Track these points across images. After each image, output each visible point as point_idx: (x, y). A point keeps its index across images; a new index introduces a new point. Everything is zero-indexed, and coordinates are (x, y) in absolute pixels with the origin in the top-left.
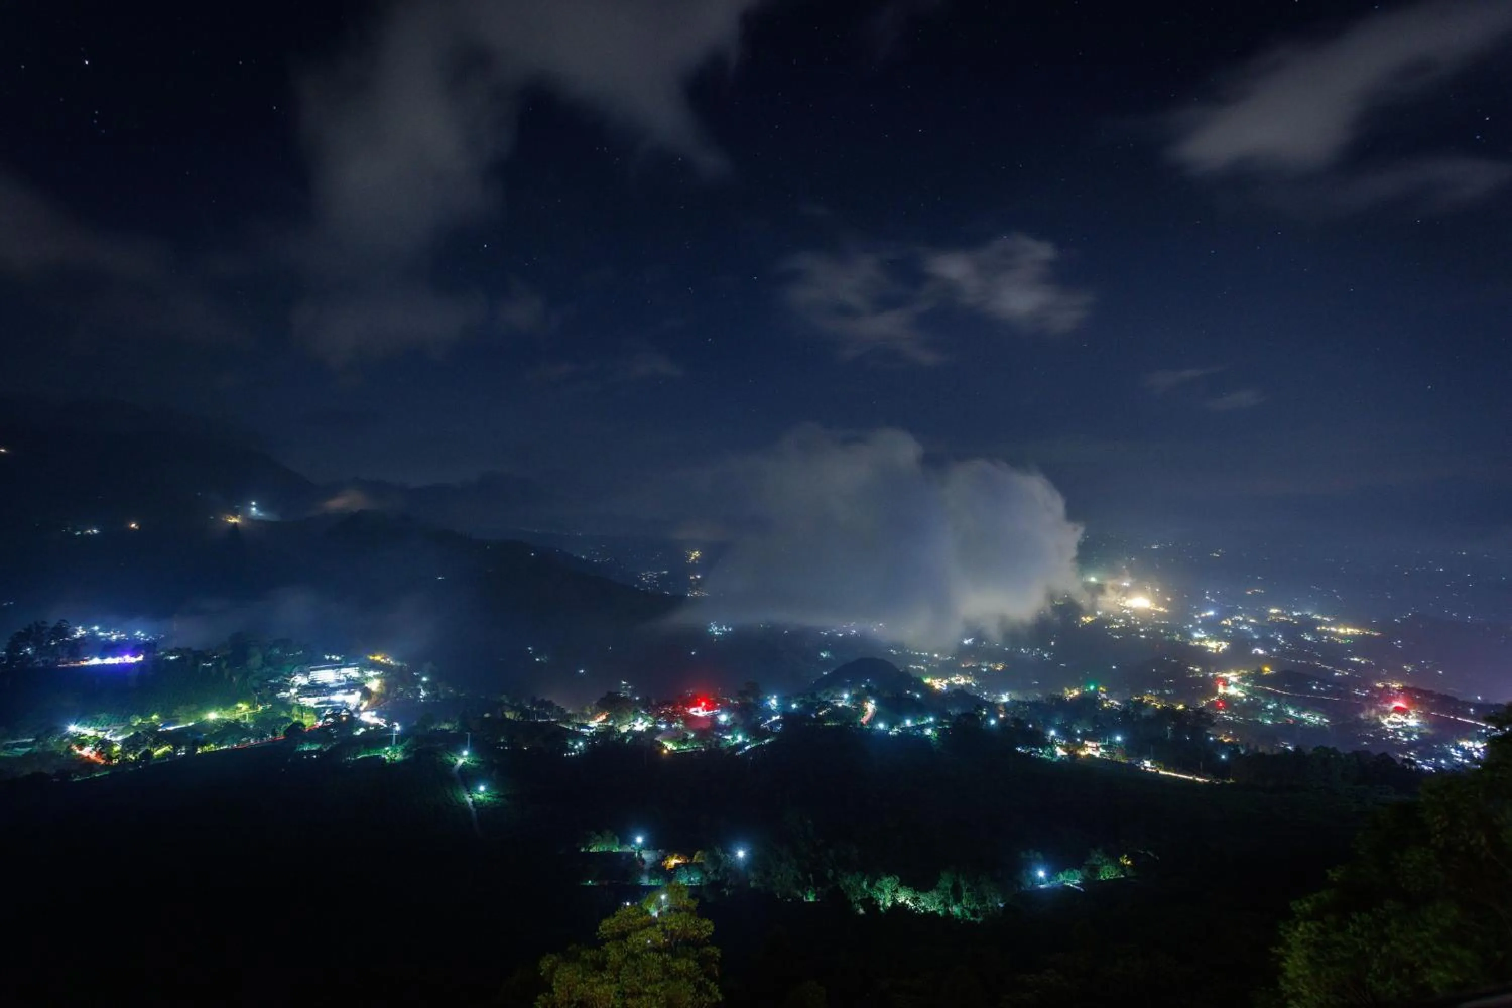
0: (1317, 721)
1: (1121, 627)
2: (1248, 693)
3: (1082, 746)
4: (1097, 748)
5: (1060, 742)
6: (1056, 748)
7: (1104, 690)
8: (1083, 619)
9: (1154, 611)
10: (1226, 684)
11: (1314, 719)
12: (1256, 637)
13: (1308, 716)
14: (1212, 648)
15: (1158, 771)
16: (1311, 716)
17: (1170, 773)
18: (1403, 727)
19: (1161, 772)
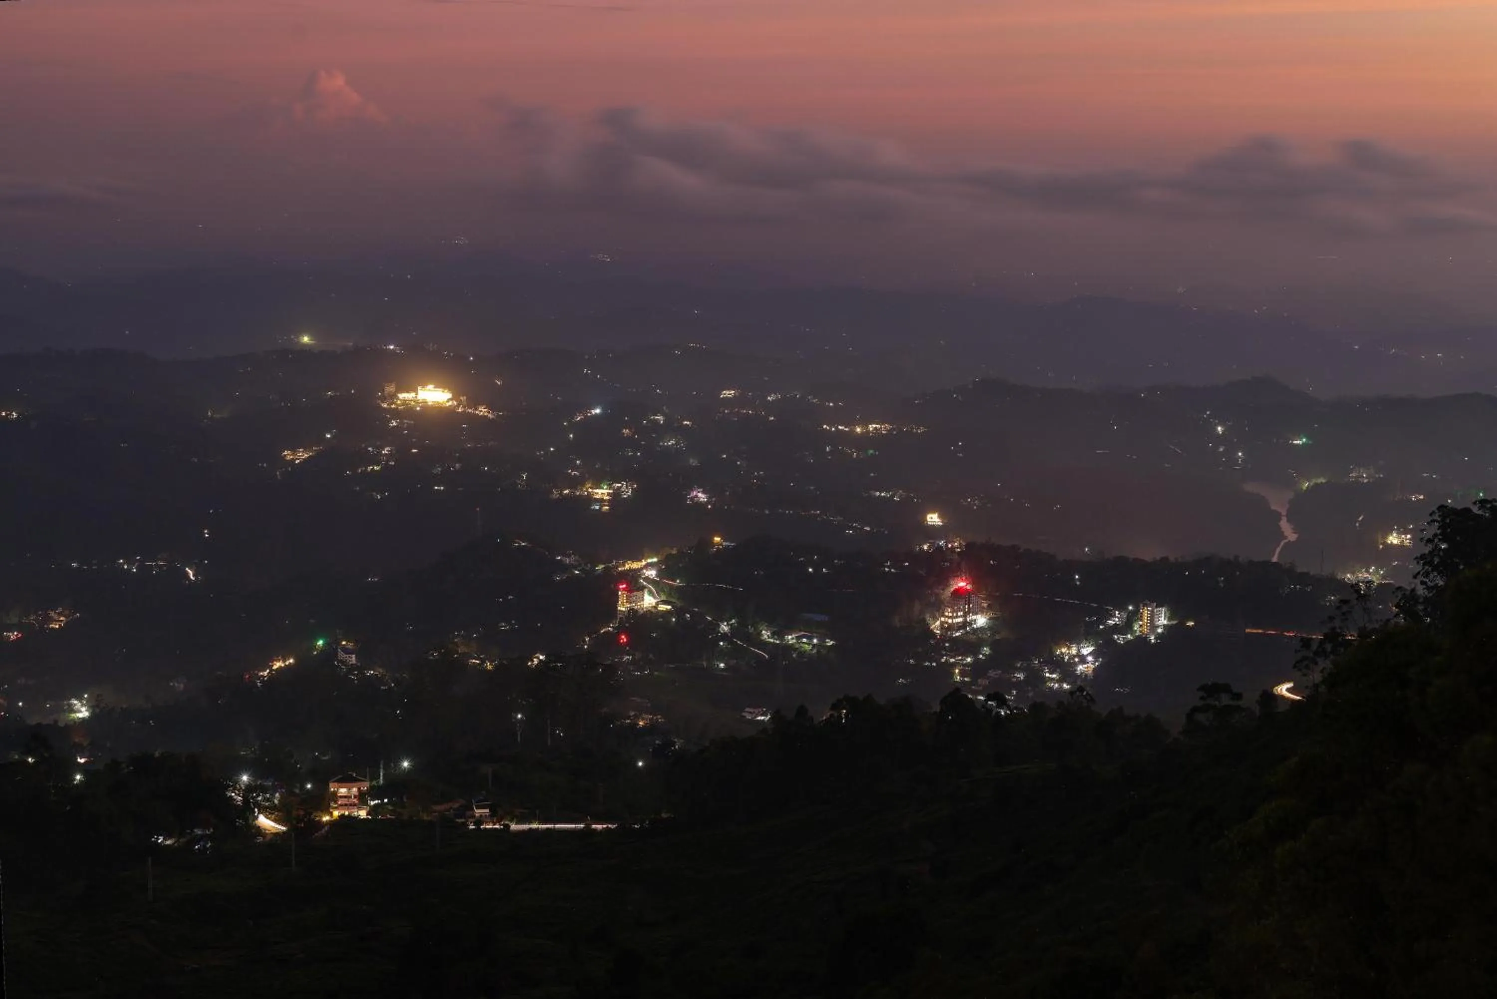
0: (814, 646)
1: (386, 467)
2: (679, 604)
3: (324, 801)
4: (362, 798)
5: (268, 800)
6: (257, 818)
7: (351, 645)
8: (288, 454)
9: (466, 417)
10: (634, 583)
11: (809, 644)
12: (693, 462)
13: (798, 638)
14: (601, 501)
15: (507, 827)
16: (804, 636)
17: (534, 826)
18: (967, 632)
19: (514, 827)
